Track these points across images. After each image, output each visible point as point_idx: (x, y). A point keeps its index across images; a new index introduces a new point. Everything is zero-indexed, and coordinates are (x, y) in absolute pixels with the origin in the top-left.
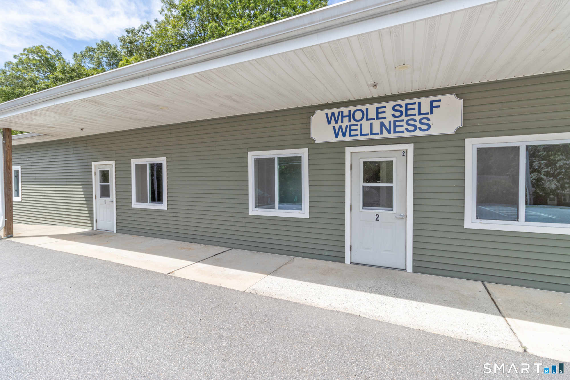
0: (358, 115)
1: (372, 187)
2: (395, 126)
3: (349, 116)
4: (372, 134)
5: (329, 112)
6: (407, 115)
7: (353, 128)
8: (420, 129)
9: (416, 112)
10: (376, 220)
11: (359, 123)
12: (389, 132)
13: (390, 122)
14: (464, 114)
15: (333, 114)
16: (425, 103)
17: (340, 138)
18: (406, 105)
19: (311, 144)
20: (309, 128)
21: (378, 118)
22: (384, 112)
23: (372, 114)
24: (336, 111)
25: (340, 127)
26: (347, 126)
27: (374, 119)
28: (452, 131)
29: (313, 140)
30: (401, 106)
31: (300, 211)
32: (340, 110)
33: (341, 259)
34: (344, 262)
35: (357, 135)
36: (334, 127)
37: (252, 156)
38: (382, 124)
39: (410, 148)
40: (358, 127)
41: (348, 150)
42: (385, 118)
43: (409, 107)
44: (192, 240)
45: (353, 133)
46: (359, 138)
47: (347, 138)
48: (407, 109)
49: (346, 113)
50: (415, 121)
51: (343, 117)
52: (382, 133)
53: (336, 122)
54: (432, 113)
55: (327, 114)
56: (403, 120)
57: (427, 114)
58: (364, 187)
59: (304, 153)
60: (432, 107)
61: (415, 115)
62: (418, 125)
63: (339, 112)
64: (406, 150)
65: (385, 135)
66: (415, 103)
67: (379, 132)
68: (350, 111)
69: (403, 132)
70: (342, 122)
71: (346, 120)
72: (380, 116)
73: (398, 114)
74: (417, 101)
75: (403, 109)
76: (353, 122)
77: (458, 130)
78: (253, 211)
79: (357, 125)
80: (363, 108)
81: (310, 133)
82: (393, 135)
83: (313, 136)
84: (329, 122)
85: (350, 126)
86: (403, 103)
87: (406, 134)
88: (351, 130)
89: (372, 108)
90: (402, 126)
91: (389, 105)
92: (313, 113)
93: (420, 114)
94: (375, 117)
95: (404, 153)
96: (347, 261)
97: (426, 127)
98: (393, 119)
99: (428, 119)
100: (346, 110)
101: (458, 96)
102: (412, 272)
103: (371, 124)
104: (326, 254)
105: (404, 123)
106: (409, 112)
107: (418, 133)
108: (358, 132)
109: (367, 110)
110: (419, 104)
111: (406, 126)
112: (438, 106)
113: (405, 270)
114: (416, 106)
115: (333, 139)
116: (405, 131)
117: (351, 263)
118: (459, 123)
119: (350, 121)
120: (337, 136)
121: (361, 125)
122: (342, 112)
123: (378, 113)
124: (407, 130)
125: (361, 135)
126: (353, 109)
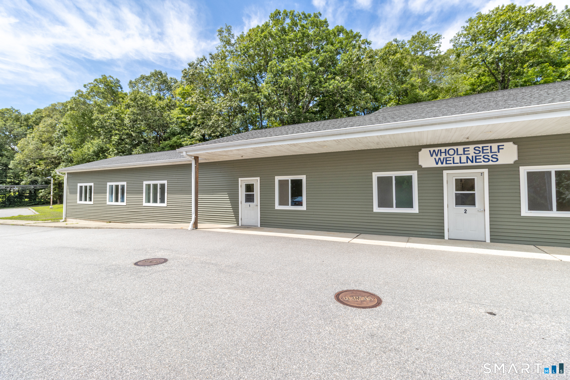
0: (451, 152)
1: (461, 194)
2: (476, 159)
3: (445, 152)
4: (461, 163)
5: (432, 149)
6: (483, 153)
7: (448, 159)
8: (492, 161)
9: (489, 151)
10: (465, 213)
11: (452, 157)
12: (472, 162)
13: (472, 157)
14: (518, 153)
15: (434, 151)
16: (495, 146)
17: (440, 165)
18: (483, 147)
19: (419, 168)
20: (418, 159)
21: (464, 154)
22: (469, 151)
23: (461, 151)
24: (436, 149)
25: (440, 159)
26: (444, 158)
27: (462, 154)
28: (512, 162)
29: (421, 166)
30: (479, 148)
31: (412, 209)
32: (439, 148)
33: (442, 237)
34: (444, 238)
35: (451, 164)
36: (435, 159)
37: (375, 175)
38: (467, 158)
39: (486, 171)
40: (452, 159)
41: (445, 172)
42: (469, 154)
43: (484, 148)
44: (328, 230)
45: (448, 162)
46: (453, 165)
47: (444, 165)
48: (483, 150)
49: (443, 150)
50: (488, 156)
51: (441, 153)
52: (467, 162)
53: (437, 155)
54: (499, 152)
55: (430, 151)
56: (481, 156)
57: (496, 152)
58: (455, 193)
59: (414, 174)
60: (499, 149)
61: (488, 153)
62: (491, 159)
63: (438, 150)
64: (483, 172)
65: (470, 164)
66: (488, 146)
67: (466, 162)
68: (446, 150)
69: (481, 162)
70: (441, 155)
71: (443, 155)
72: (466, 153)
73: (478, 152)
74: (489, 145)
75: (481, 149)
76: (448, 156)
77: (515, 162)
78: (376, 209)
79: (451, 158)
80: (455, 148)
81: (418, 162)
82: (474, 164)
83: (420, 163)
84: (432, 156)
85: (446, 158)
86: (481, 146)
87: (483, 163)
88: (446, 161)
89: (460, 149)
90: (480, 159)
91: (472, 147)
92: (420, 150)
93: (491, 152)
94: (463, 153)
95: (482, 174)
96: (446, 237)
97: (495, 160)
98: (474, 155)
99: (497, 156)
100: (443, 149)
101: (514, 143)
102: (489, 242)
103: (460, 158)
104: (431, 234)
105: (482, 157)
106: (485, 151)
107: (490, 163)
108: (452, 162)
109: (457, 149)
110: (491, 147)
111: (483, 159)
112: (503, 149)
113: (485, 241)
114: (489, 148)
115: (435, 165)
116: (483, 162)
117: (449, 239)
118: (516, 158)
119: (446, 155)
120: (437, 163)
121: (453, 158)
122: (441, 150)
123: (464, 151)
124: (484, 161)
125: (454, 163)
126: (448, 148)
